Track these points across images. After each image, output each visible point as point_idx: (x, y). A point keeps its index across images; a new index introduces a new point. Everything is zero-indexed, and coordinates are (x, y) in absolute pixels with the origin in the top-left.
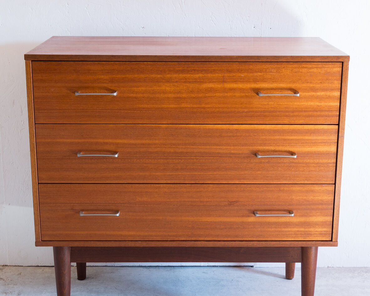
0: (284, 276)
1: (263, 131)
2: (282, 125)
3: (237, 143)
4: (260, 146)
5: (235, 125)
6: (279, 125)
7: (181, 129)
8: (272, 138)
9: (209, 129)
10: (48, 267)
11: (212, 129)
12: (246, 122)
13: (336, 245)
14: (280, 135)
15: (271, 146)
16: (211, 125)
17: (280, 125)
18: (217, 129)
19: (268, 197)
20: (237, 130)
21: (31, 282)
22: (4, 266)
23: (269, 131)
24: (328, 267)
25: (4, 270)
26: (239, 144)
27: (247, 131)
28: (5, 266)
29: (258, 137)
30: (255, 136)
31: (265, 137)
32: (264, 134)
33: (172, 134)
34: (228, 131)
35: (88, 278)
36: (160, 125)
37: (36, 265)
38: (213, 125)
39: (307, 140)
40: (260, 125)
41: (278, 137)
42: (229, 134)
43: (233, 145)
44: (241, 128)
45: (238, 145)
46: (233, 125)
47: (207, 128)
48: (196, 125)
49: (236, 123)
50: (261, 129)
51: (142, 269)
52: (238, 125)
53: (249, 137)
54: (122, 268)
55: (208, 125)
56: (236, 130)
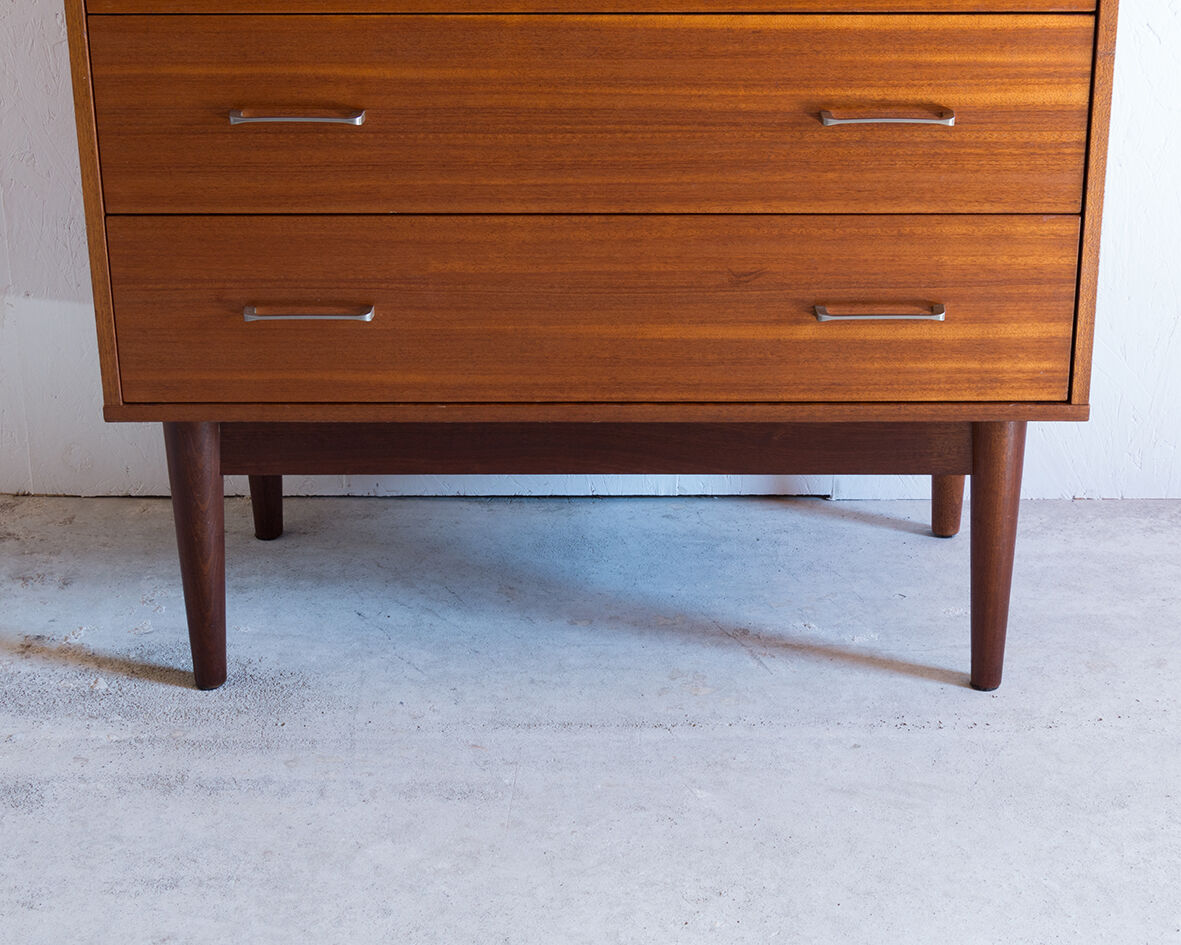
0: (926, 526)
1: (843, 35)
2: (906, 16)
3: (757, 77)
4: (835, 86)
5: (750, 16)
6: (897, 16)
7: (573, 29)
8: (876, 58)
9: (664, 30)
10: (161, 501)
11: (676, 31)
12: (788, 7)
13: (1084, 417)
14: (902, 50)
15: (872, 86)
16: (672, 16)
17: (903, 16)
18: (691, 30)
19: (862, 257)
20: (759, 32)
21: (105, 545)
22: (17, 495)
23: (864, 36)
24: (1074, 498)
25: (17, 509)
26: (766, 80)
27: (793, 35)
28: (24, 495)
29: (827, 57)
30: (818, 52)
31: (850, 58)
32: (846, 48)
33: (542, 49)
34: (729, 35)
35: (290, 533)
36: (500, 16)
37: (124, 493)
38: (676, 16)
39: (993, 65)
40: (833, 17)
41: (894, 57)
42: (731, 48)
43: (743, 82)
44: (772, 27)
45: (762, 83)
46: (746, 16)
47: (658, 26)
48: (622, 17)
49: (755, 8)
50: (838, 30)
51: (464, 504)
52: (761, 16)
53: (798, 57)
54: (400, 502)
55: (661, 16)
56: (754, 32)
